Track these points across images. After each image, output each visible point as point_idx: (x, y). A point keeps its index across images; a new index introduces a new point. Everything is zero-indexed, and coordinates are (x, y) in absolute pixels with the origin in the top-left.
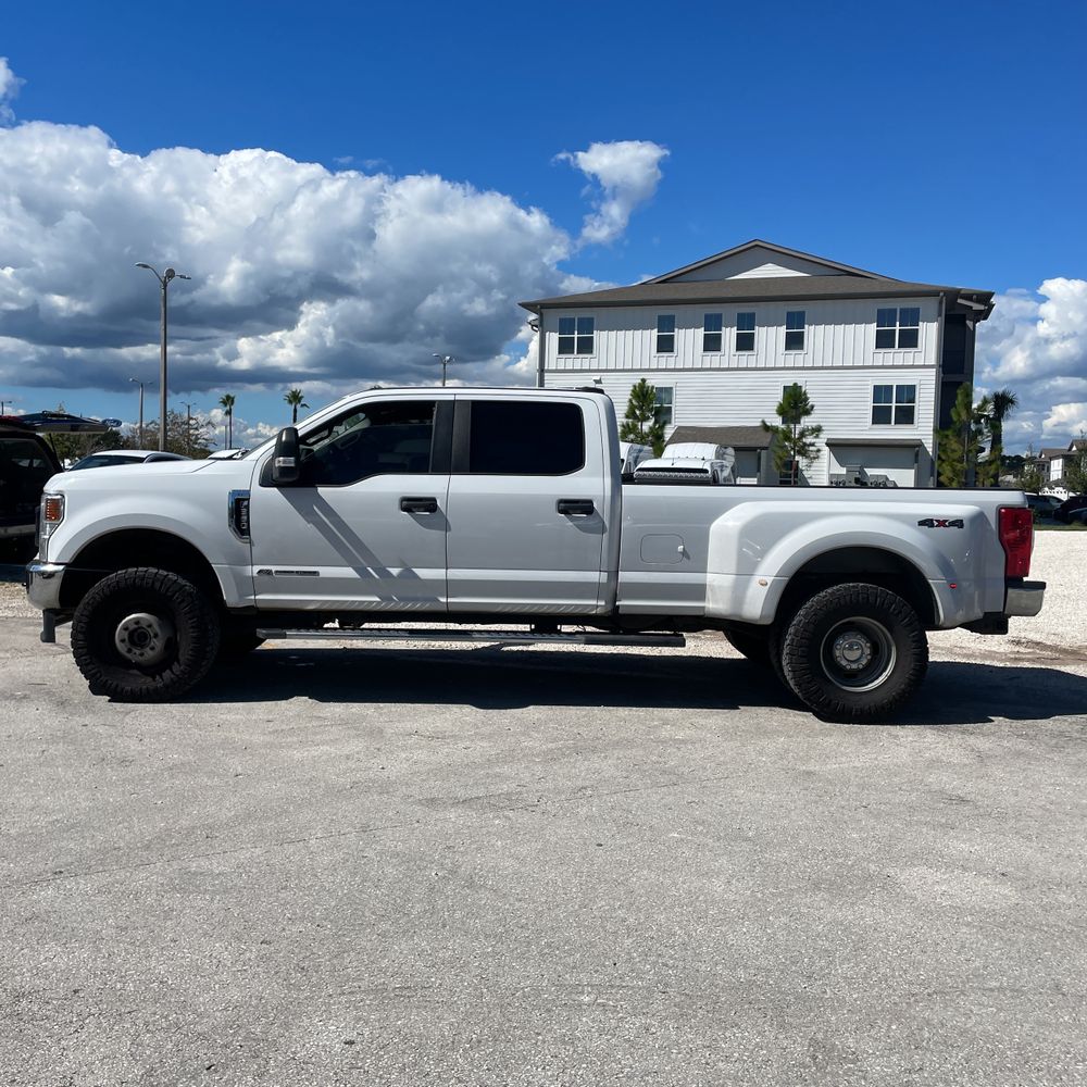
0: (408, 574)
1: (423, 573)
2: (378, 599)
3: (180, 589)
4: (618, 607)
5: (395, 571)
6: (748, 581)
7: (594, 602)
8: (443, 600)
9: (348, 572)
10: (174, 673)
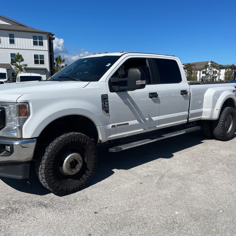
0: (150, 119)
1: (154, 119)
2: (143, 130)
4: (189, 121)
5: (147, 119)
6: (214, 109)
7: (185, 120)
8: (157, 126)
9: (136, 122)
10: (87, 175)
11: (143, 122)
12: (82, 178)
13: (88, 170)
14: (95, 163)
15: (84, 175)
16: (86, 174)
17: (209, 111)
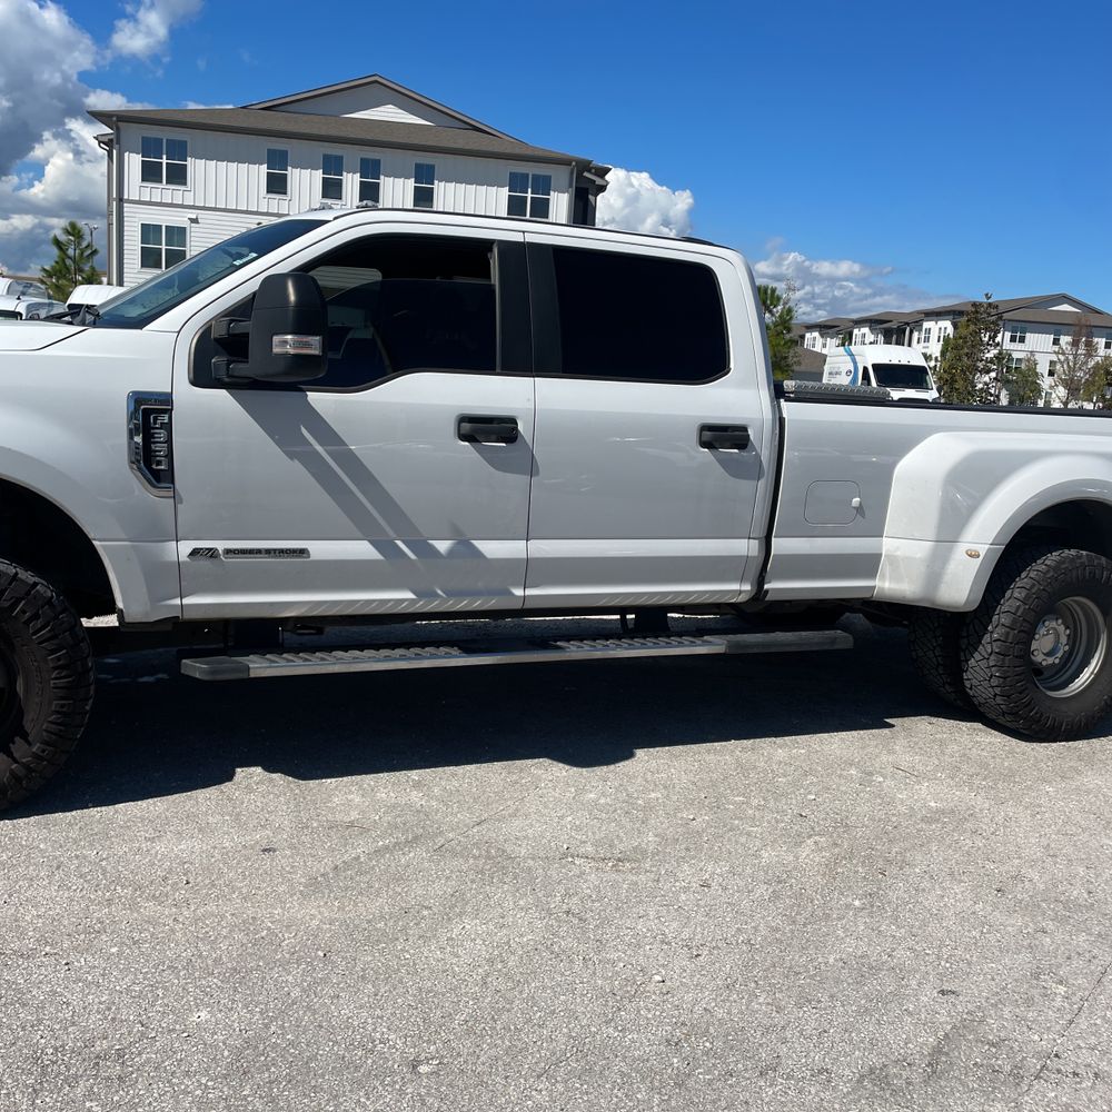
0: (465, 549)
1: (492, 549)
2: (411, 596)
3: (28, 593)
4: (767, 591)
5: (443, 546)
6: (950, 550)
7: (735, 587)
8: (518, 592)
9: (362, 550)
10: (15, 761)
11: (412, 556)
14: (64, 710)
17: (919, 555)
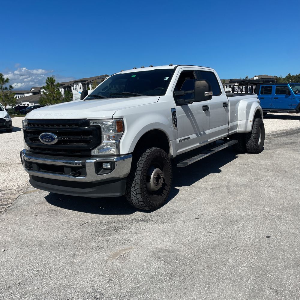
0: (204, 133)
4: (229, 134)
6: (248, 121)
8: (209, 140)
9: (195, 136)
11: (200, 136)
12: (163, 194)
13: (166, 185)
15: (164, 191)
16: (165, 190)
17: (244, 123)
